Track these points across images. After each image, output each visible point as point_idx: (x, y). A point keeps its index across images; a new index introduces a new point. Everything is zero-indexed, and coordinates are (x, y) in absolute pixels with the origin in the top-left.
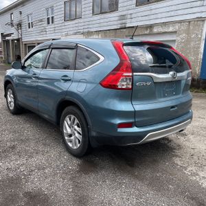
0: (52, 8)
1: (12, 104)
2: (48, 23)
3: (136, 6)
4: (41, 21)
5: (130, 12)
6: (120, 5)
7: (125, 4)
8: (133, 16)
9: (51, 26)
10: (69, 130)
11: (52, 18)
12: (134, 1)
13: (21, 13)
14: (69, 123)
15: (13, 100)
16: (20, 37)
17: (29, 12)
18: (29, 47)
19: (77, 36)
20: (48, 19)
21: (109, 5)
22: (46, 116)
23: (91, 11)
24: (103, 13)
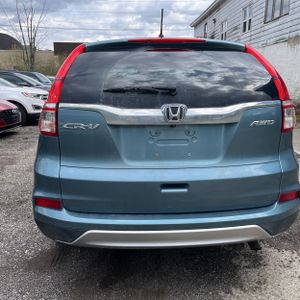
2: (244, 30)
4: (236, 28)
9: (247, 34)
11: (250, 21)
13: (215, 21)
19: (278, 45)
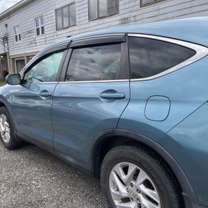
0: (41, 17)
1: (8, 135)
2: (38, 34)
3: (141, 7)
4: (30, 32)
5: (134, 14)
6: (120, 8)
7: (127, 6)
8: (137, 18)
9: (41, 37)
10: (124, 191)
11: (43, 28)
12: (138, 2)
13: (6, 25)
14: (124, 177)
15: (8, 129)
16: (7, 51)
17: (15, 24)
18: (17, 61)
20: (38, 29)
21: (108, 8)
22: (70, 159)
23: (87, 17)
24: (101, 18)
